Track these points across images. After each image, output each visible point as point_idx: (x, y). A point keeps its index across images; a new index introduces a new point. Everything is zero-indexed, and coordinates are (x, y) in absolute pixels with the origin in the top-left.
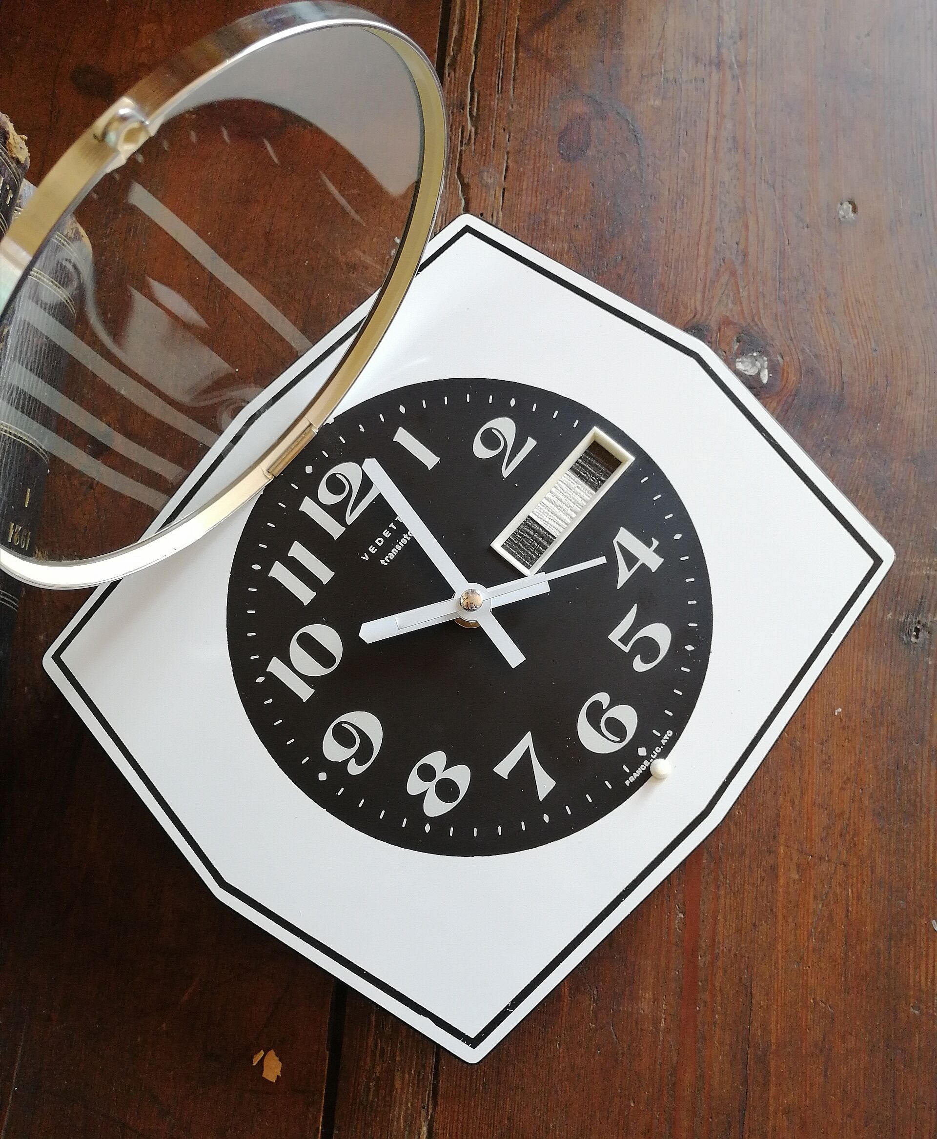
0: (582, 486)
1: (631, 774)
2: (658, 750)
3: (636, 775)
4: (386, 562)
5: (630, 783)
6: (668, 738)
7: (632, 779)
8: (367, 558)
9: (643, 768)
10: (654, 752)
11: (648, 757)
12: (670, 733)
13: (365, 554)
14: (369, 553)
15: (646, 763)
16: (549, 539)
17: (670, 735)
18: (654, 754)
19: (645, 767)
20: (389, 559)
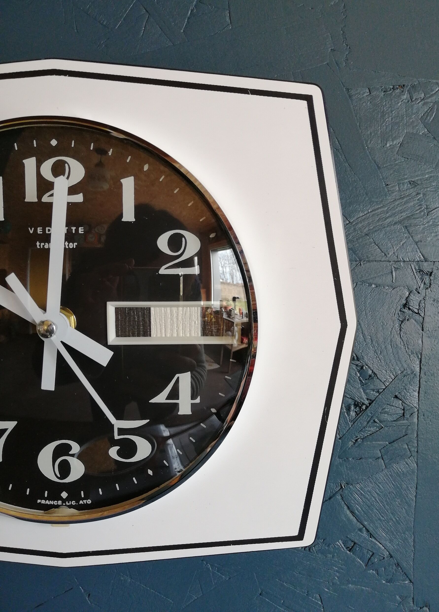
0: (198, 324)
1: (46, 499)
2: (73, 503)
3: (47, 502)
4: (40, 246)
5: (40, 503)
6: (85, 503)
7: (43, 502)
8: (31, 232)
9: (55, 503)
10: (70, 502)
11: (64, 501)
12: (89, 502)
13: (33, 228)
14: (36, 230)
15: (60, 502)
16: (147, 333)
17: (88, 503)
18: (69, 503)
19: (57, 504)
20: (43, 246)
